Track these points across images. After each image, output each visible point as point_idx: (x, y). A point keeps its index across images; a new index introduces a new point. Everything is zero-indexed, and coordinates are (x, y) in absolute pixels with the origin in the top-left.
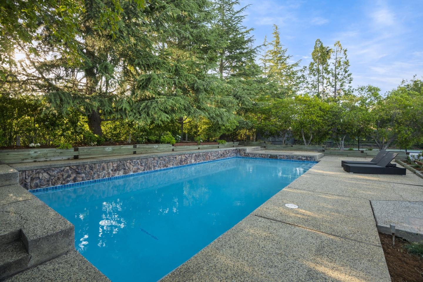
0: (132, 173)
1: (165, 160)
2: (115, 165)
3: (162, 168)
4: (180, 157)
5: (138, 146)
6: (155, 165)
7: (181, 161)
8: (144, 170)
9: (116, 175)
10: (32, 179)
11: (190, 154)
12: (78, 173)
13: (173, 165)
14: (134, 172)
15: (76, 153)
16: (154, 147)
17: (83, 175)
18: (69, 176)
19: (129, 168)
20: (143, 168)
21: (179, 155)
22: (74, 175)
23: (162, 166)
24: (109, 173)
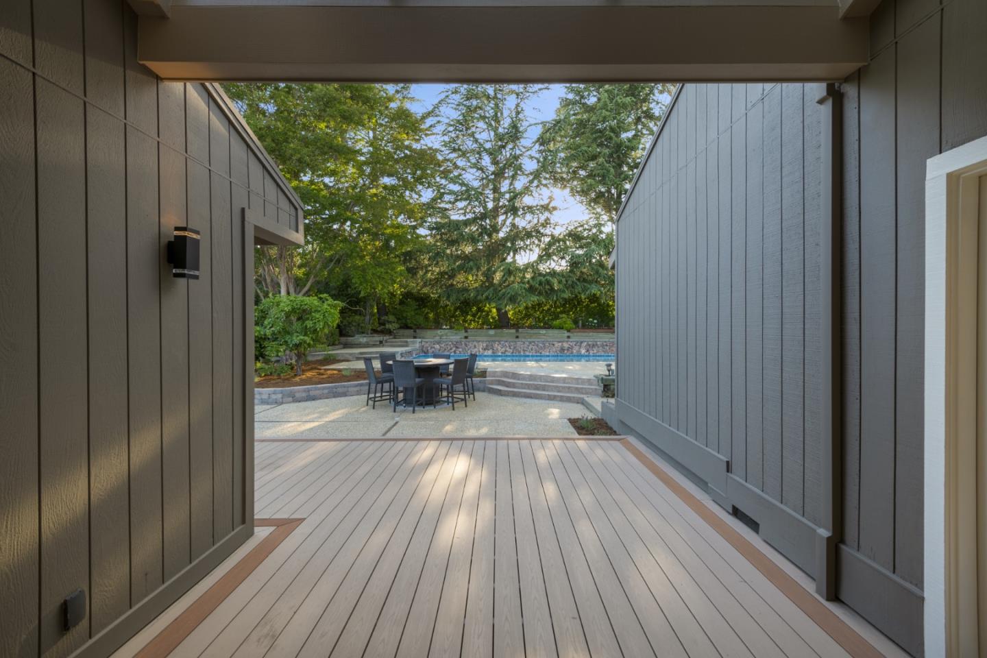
0: (500, 354)
1: (537, 346)
2: (485, 345)
3: (534, 354)
4: (560, 344)
5: (520, 330)
6: (525, 349)
7: (562, 350)
8: (513, 353)
9: (486, 354)
10: (431, 348)
11: (578, 342)
12: (457, 348)
13: (549, 352)
14: (502, 353)
15: (466, 334)
16: (541, 332)
17: (461, 350)
18: (451, 349)
19: (497, 349)
20: (511, 351)
21: (560, 342)
22: (454, 349)
23: (533, 351)
24: (479, 351)
